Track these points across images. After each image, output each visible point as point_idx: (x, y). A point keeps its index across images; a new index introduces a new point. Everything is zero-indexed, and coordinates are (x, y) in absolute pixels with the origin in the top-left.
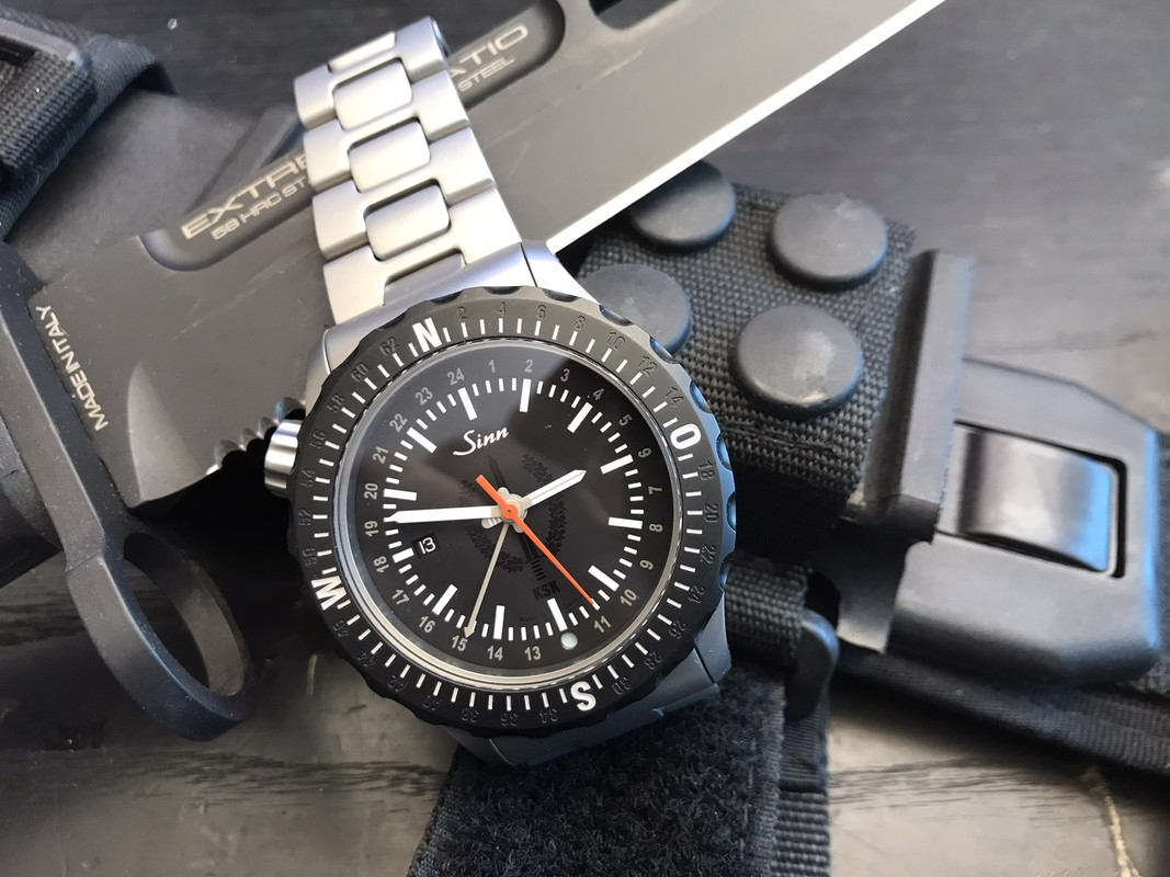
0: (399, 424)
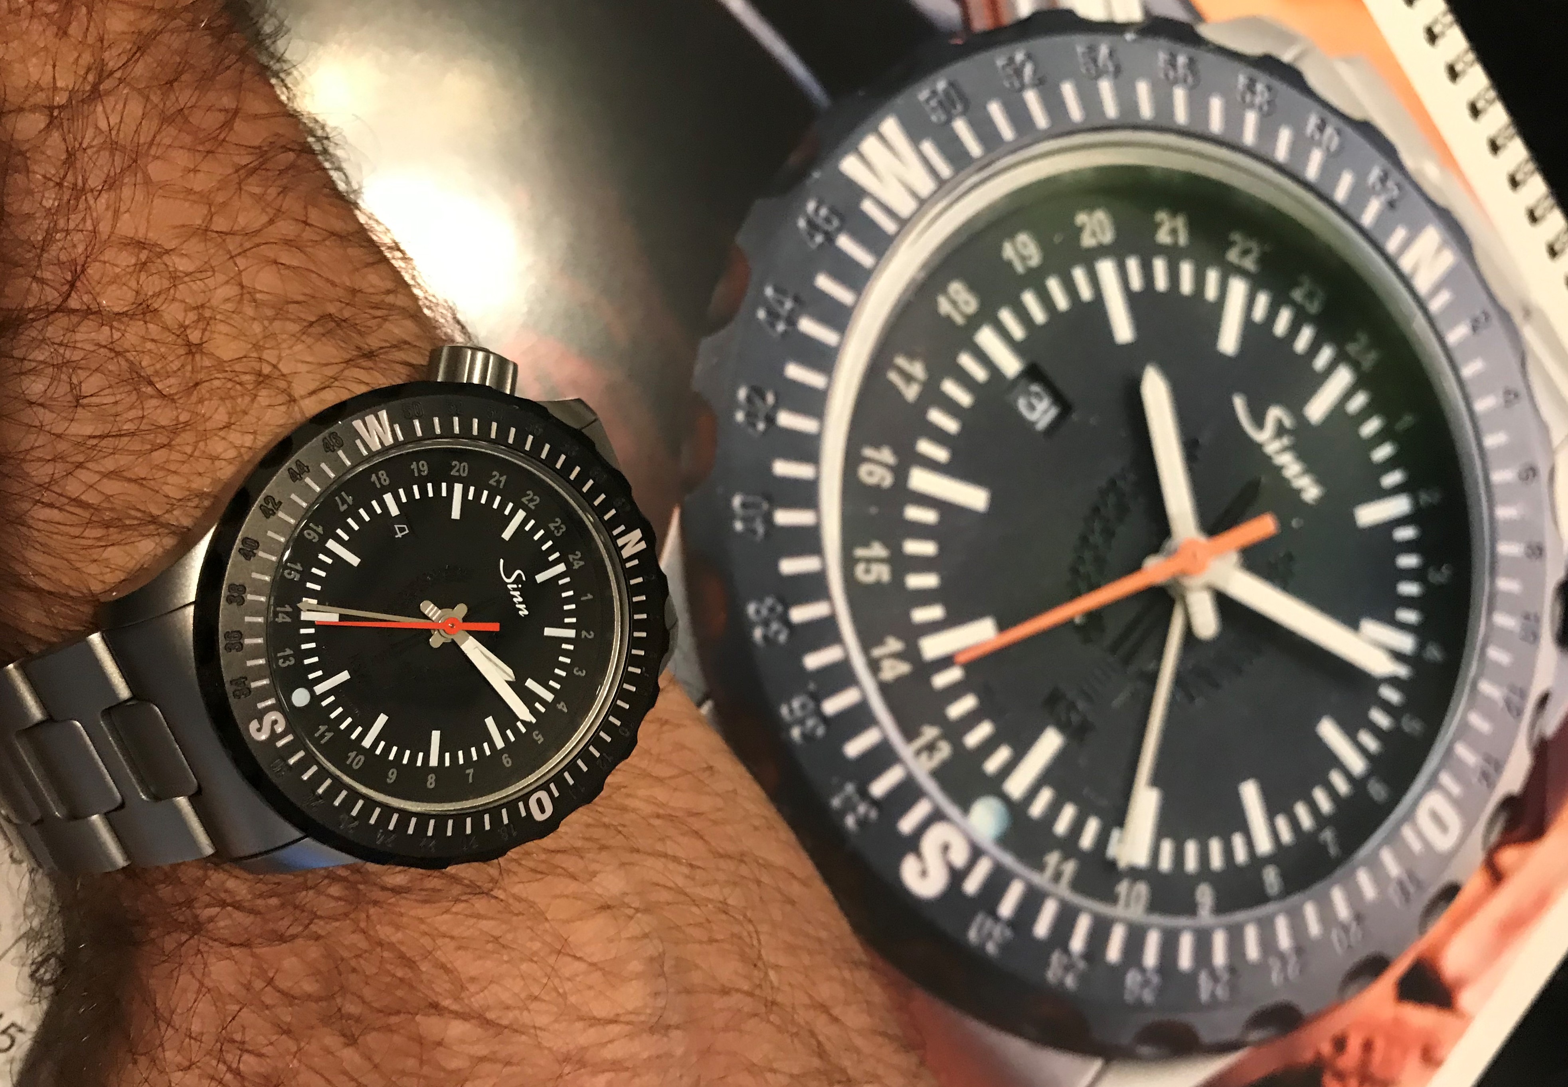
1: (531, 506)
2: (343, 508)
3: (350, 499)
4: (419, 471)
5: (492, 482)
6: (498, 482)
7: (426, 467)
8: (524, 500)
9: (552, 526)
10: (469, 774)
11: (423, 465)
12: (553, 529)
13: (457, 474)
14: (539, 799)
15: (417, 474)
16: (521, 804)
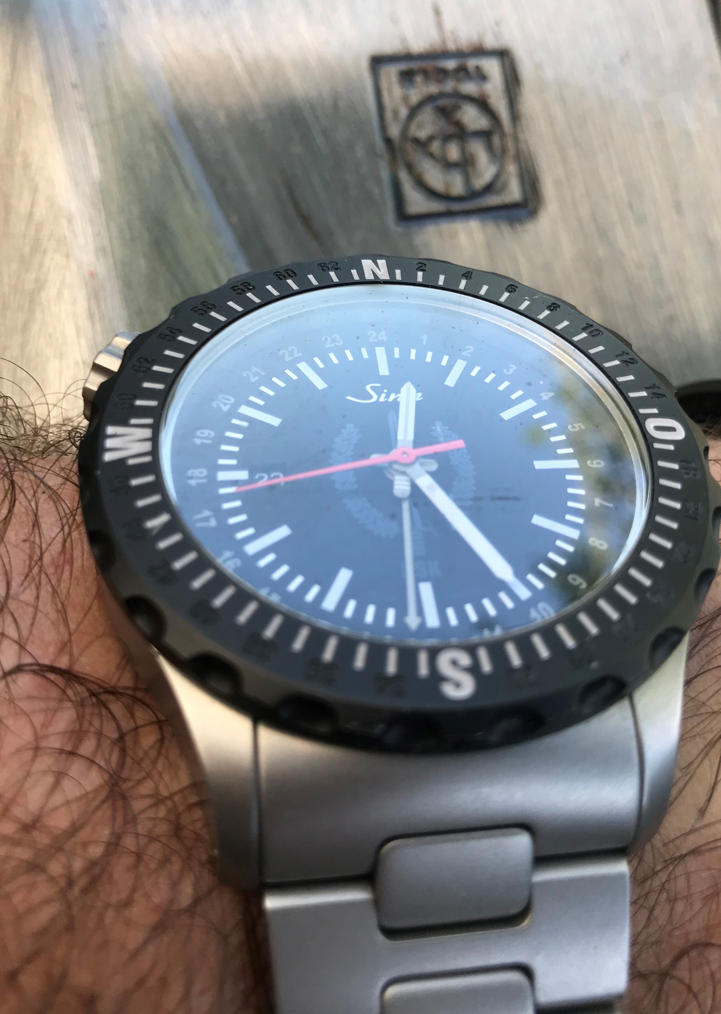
0: (291, 353)
1: (297, 355)
2: (213, 523)
3: (206, 513)
4: (207, 438)
5: (253, 379)
6: (255, 374)
7: (207, 432)
8: (287, 359)
9: (328, 345)
10: (601, 504)
11: (202, 433)
12: (333, 345)
13: (228, 406)
14: (658, 428)
15: (209, 442)
16: (657, 446)
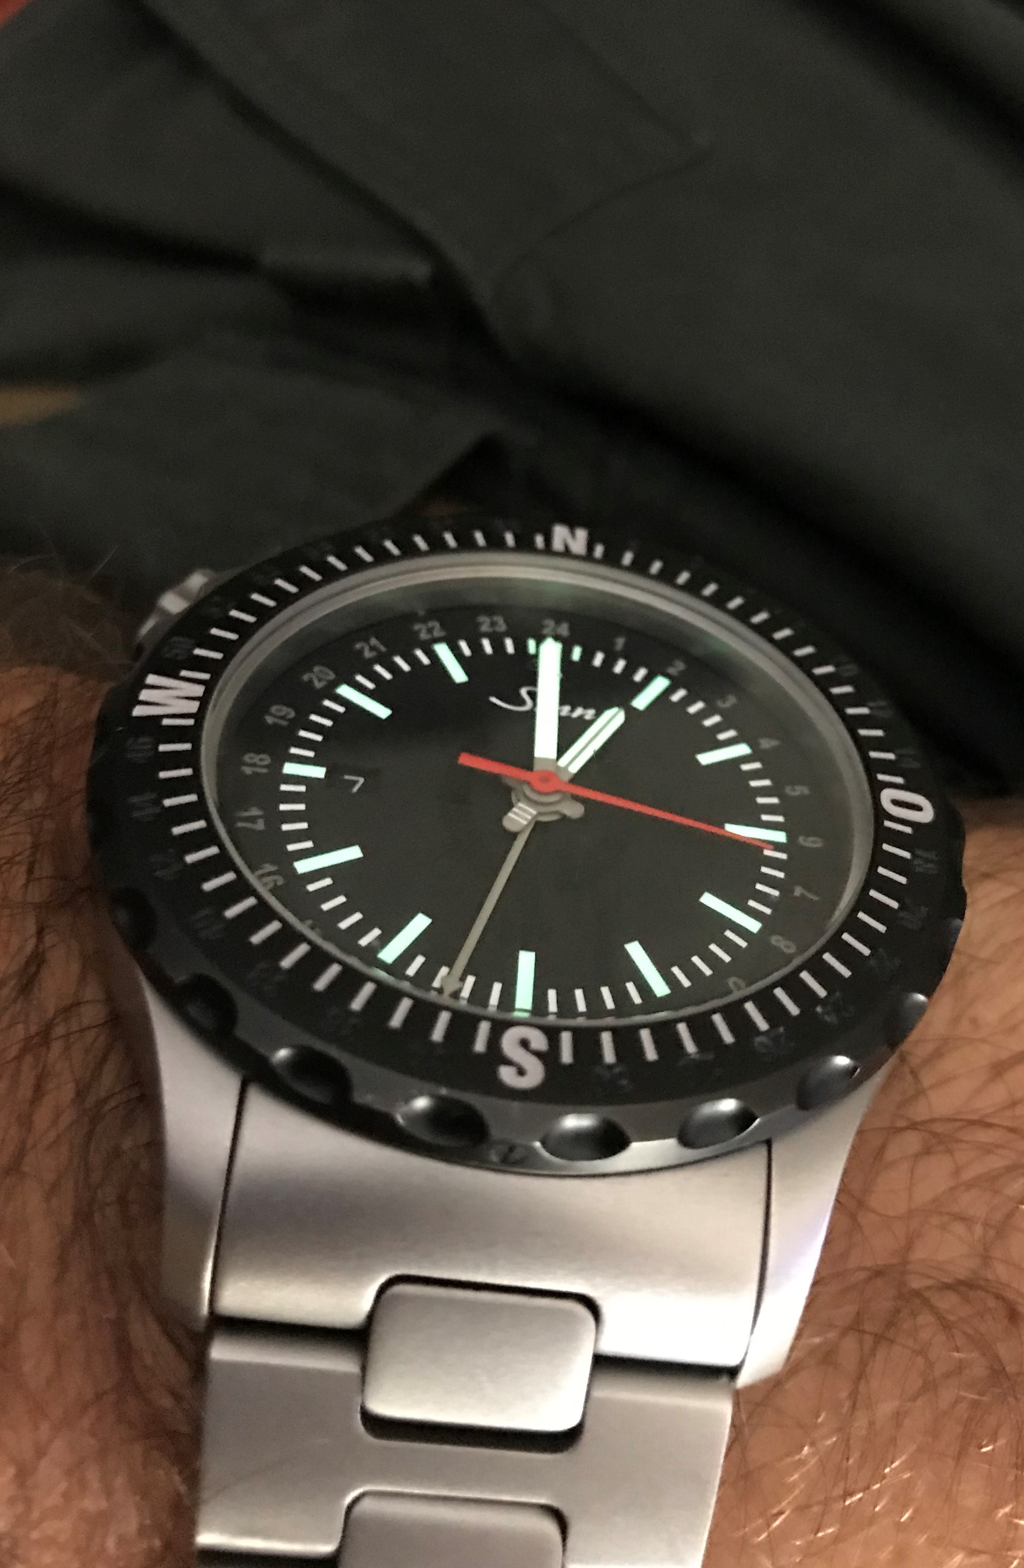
1: (438, 632)
3: (257, 812)
4: (283, 718)
5: (368, 654)
6: (372, 648)
7: (285, 710)
8: (423, 635)
9: (485, 628)
10: (802, 895)
11: (279, 711)
12: (491, 629)
13: (323, 683)
14: (896, 803)
15: (284, 723)
16: (888, 824)
